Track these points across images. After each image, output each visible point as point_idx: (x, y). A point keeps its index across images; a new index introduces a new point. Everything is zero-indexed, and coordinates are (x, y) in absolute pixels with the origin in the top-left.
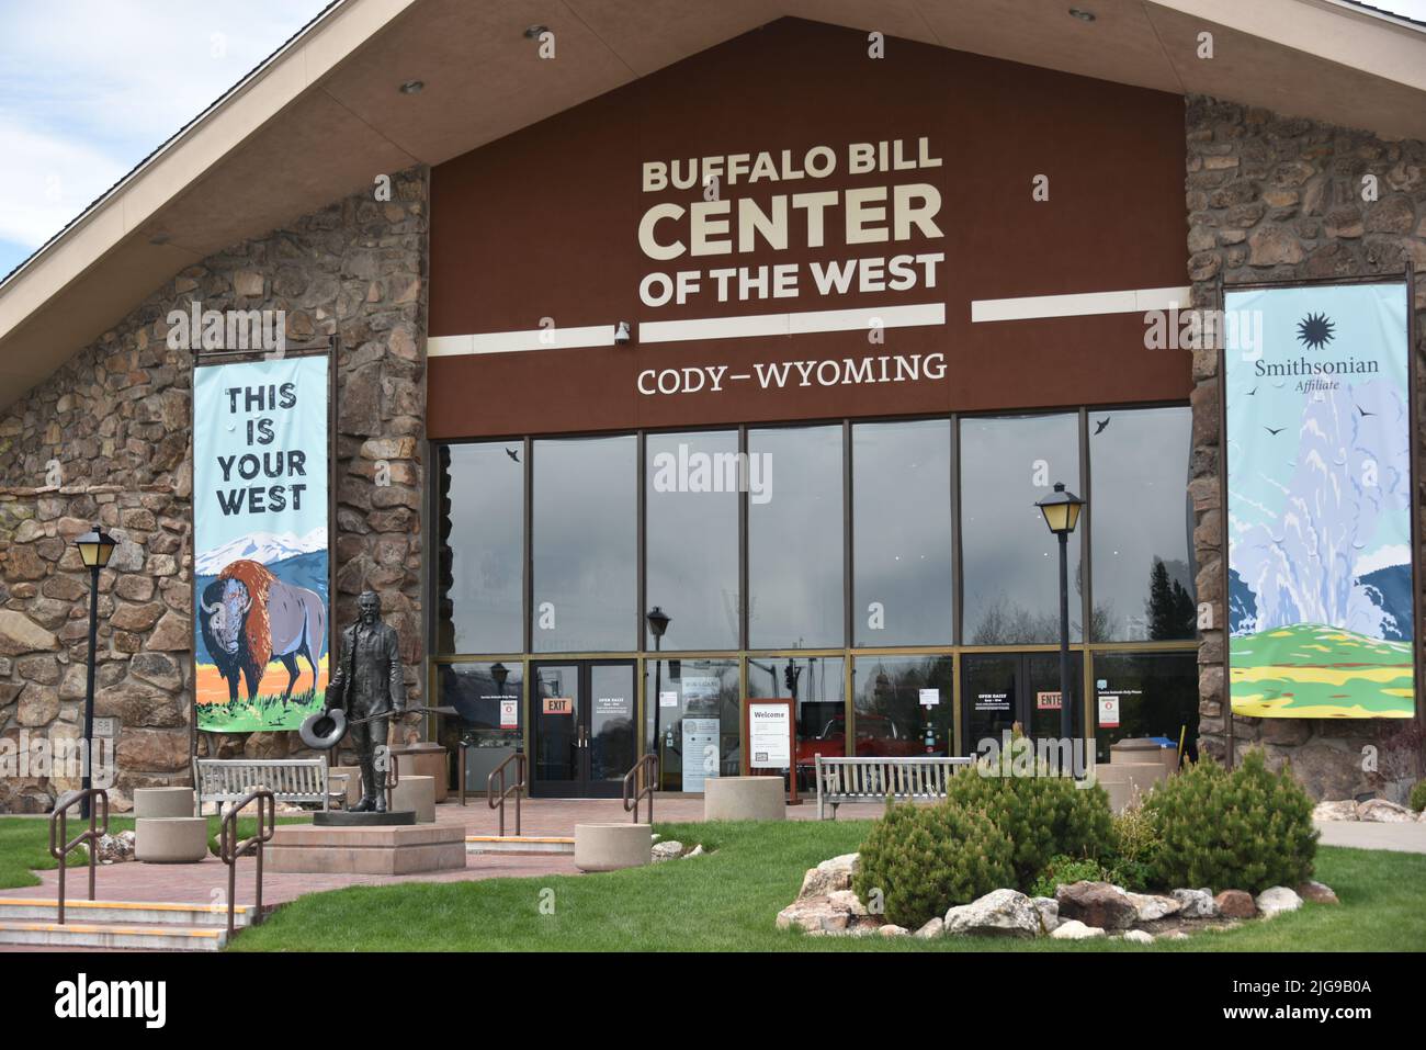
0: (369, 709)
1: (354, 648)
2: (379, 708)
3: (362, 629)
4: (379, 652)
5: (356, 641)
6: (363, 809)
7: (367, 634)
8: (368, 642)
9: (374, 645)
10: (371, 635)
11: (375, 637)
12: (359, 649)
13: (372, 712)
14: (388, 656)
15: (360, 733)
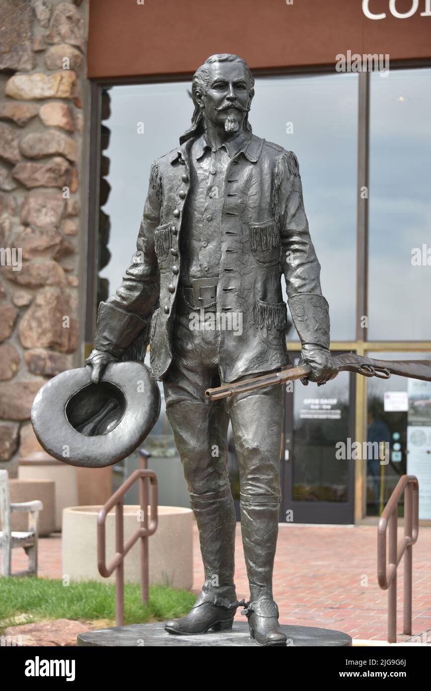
0: (230, 360)
1: (189, 198)
2: (261, 358)
3: (207, 151)
4: (260, 209)
5: (191, 180)
6: (201, 628)
7: (225, 162)
8: (229, 181)
9: (244, 191)
10: (235, 163)
11: (247, 170)
12: (201, 200)
13: (241, 366)
14: (282, 221)
15: (201, 424)
